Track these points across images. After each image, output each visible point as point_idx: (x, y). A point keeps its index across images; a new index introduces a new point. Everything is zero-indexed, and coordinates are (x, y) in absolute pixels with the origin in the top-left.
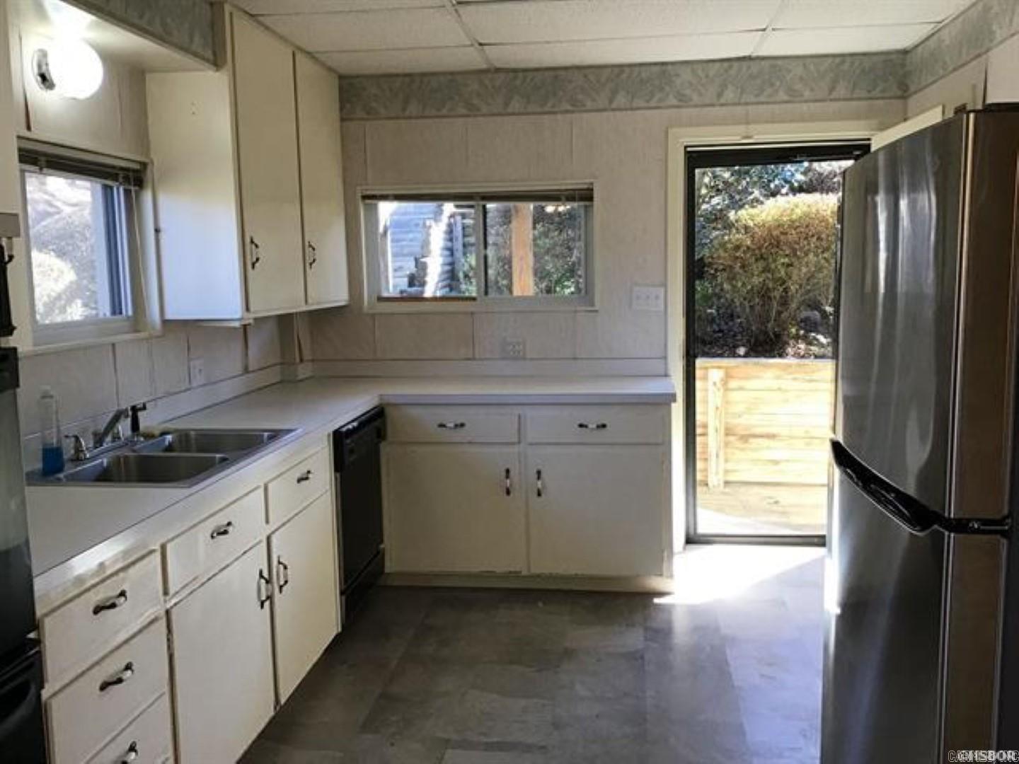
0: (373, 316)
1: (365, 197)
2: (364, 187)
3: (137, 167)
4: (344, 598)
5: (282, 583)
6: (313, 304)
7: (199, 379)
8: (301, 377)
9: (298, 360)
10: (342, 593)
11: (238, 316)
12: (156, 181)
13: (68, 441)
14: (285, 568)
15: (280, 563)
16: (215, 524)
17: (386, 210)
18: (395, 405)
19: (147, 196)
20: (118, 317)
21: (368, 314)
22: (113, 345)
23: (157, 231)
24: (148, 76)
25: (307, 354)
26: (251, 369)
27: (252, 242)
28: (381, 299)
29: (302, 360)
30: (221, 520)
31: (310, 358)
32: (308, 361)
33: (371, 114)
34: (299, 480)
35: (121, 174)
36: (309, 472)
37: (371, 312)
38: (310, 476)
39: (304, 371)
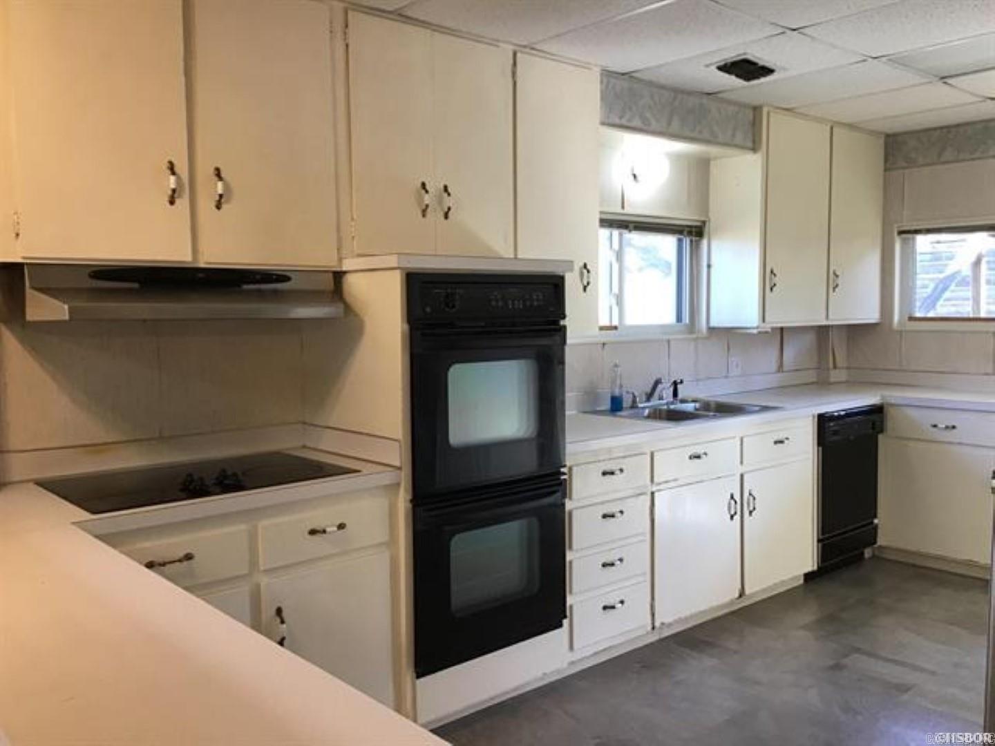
0: (901, 332)
1: (901, 233)
2: (900, 224)
3: (698, 224)
4: (820, 545)
5: (751, 508)
6: (832, 320)
7: (735, 372)
8: (832, 380)
9: (831, 365)
10: (819, 541)
11: (755, 325)
12: (711, 233)
13: (628, 396)
14: (754, 499)
15: (750, 494)
16: (695, 451)
17: (923, 243)
18: (892, 405)
19: (705, 242)
20: (680, 324)
21: (897, 331)
22: (669, 341)
23: (709, 266)
24: (712, 163)
25: (841, 361)
26: (785, 368)
27: (772, 272)
28: (912, 319)
29: (835, 367)
30: (699, 450)
31: (845, 365)
32: (843, 368)
33: (911, 163)
34: (776, 442)
35: (687, 229)
36: (787, 439)
37: (899, 329)
38: (786, 442)
39: (835, 375)
